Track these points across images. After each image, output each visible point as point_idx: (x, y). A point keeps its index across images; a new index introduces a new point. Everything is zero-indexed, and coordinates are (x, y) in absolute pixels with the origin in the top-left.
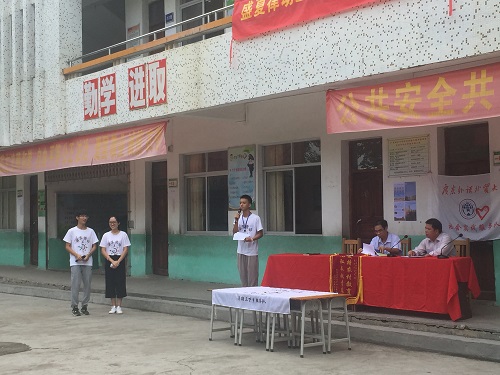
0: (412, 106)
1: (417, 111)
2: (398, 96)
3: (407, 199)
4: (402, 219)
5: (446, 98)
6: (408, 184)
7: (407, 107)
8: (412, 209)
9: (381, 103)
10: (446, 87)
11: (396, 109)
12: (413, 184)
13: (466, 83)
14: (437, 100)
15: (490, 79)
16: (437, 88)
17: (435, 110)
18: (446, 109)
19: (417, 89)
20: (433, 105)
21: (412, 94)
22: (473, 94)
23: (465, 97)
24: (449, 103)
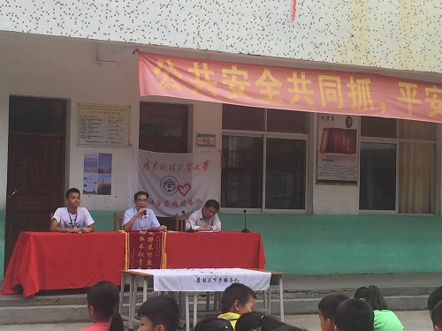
0: (242, 88)
1: (246, 93)
2: (224, 76)
3: (100, 171)
4: (93, 193)
5: (273, 88)
6: (102, 156)
7: (237, 88)
8: (106, 182)
9: (207, 77)
10: (271, 78)
11: (225, 87)
12: (110, 156)
13: (289, 80)
14: (265, 88)
15: (309, 82)
16: (263, 77)
17: (265, 97)
18: (275, 97)
19: (245, 74)
20: (263, 92)
21: (240, 77)
22: (296, 90)
23: (290, 91)
24: (277, 93)
